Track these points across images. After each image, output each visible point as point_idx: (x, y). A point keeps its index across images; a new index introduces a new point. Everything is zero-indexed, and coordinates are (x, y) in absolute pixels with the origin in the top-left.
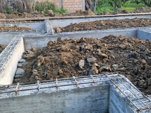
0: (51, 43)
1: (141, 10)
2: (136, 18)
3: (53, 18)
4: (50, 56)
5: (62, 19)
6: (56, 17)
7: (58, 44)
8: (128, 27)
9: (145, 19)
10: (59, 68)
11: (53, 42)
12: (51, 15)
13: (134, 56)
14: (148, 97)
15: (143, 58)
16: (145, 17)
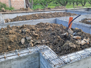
0: (3, 29)
1: (58, 7)
2: (56, 12)
3: (5, 13)
4: (2, 38)
5: (11, 13)
6: (7, 12)
7: (7, 29)
8: (51, 18)
9: (60, 13)
10: (8, 45)
11: (4, 29)
12: (3, 11)
13: (54, 34)
14: (60, 57)
15: (59, 35)
16: (60, 12)
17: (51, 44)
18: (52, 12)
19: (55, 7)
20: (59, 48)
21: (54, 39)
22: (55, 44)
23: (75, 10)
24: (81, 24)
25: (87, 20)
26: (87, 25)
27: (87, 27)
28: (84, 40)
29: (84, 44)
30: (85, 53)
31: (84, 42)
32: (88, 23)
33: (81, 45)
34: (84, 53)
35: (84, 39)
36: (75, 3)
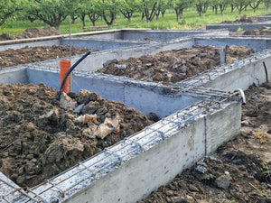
17: (6, 154)
18: (15, 47)
19: (24, 30)
20: (35, 160)
21: (17, 134)
22: (20, 152)
23: (86, 38)
24: (100, 76)
25: (117, 63)
26: (116, 78)
27: (116, 84)
28: (105, 123)
29: (109, 135)
30: (107, 160)
31: (107, 128)
32: (119, 72)
33: (98, 138)
34: (103, 162)
35: (107, 121)
36: (87, 17)
